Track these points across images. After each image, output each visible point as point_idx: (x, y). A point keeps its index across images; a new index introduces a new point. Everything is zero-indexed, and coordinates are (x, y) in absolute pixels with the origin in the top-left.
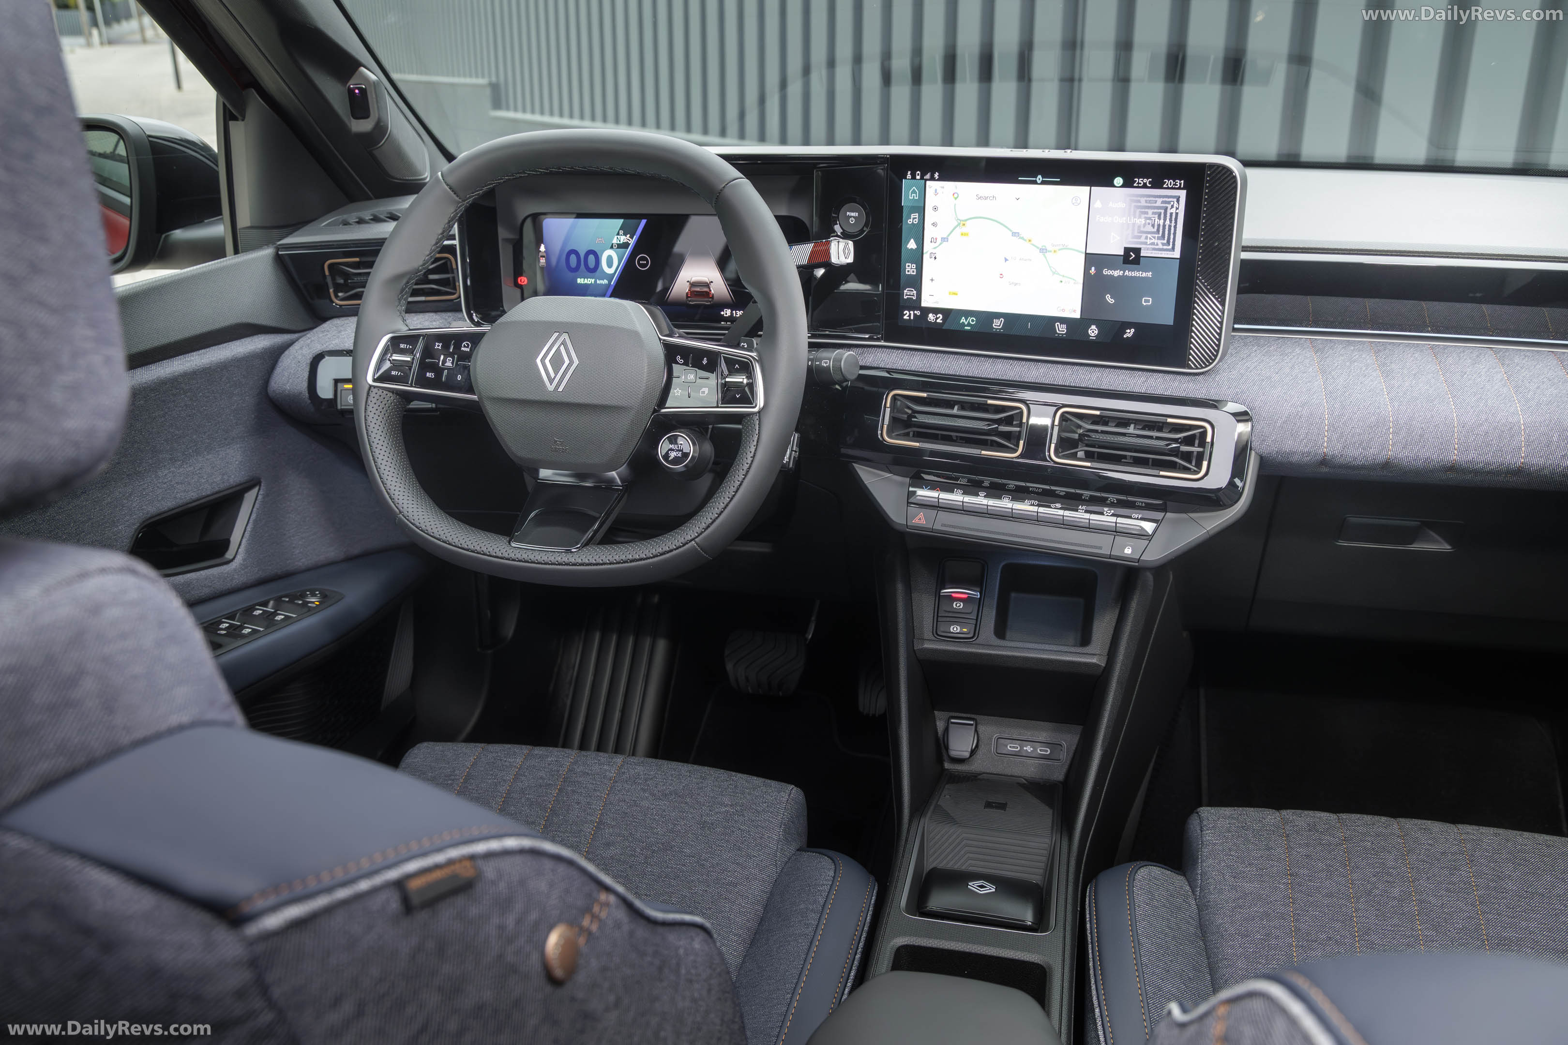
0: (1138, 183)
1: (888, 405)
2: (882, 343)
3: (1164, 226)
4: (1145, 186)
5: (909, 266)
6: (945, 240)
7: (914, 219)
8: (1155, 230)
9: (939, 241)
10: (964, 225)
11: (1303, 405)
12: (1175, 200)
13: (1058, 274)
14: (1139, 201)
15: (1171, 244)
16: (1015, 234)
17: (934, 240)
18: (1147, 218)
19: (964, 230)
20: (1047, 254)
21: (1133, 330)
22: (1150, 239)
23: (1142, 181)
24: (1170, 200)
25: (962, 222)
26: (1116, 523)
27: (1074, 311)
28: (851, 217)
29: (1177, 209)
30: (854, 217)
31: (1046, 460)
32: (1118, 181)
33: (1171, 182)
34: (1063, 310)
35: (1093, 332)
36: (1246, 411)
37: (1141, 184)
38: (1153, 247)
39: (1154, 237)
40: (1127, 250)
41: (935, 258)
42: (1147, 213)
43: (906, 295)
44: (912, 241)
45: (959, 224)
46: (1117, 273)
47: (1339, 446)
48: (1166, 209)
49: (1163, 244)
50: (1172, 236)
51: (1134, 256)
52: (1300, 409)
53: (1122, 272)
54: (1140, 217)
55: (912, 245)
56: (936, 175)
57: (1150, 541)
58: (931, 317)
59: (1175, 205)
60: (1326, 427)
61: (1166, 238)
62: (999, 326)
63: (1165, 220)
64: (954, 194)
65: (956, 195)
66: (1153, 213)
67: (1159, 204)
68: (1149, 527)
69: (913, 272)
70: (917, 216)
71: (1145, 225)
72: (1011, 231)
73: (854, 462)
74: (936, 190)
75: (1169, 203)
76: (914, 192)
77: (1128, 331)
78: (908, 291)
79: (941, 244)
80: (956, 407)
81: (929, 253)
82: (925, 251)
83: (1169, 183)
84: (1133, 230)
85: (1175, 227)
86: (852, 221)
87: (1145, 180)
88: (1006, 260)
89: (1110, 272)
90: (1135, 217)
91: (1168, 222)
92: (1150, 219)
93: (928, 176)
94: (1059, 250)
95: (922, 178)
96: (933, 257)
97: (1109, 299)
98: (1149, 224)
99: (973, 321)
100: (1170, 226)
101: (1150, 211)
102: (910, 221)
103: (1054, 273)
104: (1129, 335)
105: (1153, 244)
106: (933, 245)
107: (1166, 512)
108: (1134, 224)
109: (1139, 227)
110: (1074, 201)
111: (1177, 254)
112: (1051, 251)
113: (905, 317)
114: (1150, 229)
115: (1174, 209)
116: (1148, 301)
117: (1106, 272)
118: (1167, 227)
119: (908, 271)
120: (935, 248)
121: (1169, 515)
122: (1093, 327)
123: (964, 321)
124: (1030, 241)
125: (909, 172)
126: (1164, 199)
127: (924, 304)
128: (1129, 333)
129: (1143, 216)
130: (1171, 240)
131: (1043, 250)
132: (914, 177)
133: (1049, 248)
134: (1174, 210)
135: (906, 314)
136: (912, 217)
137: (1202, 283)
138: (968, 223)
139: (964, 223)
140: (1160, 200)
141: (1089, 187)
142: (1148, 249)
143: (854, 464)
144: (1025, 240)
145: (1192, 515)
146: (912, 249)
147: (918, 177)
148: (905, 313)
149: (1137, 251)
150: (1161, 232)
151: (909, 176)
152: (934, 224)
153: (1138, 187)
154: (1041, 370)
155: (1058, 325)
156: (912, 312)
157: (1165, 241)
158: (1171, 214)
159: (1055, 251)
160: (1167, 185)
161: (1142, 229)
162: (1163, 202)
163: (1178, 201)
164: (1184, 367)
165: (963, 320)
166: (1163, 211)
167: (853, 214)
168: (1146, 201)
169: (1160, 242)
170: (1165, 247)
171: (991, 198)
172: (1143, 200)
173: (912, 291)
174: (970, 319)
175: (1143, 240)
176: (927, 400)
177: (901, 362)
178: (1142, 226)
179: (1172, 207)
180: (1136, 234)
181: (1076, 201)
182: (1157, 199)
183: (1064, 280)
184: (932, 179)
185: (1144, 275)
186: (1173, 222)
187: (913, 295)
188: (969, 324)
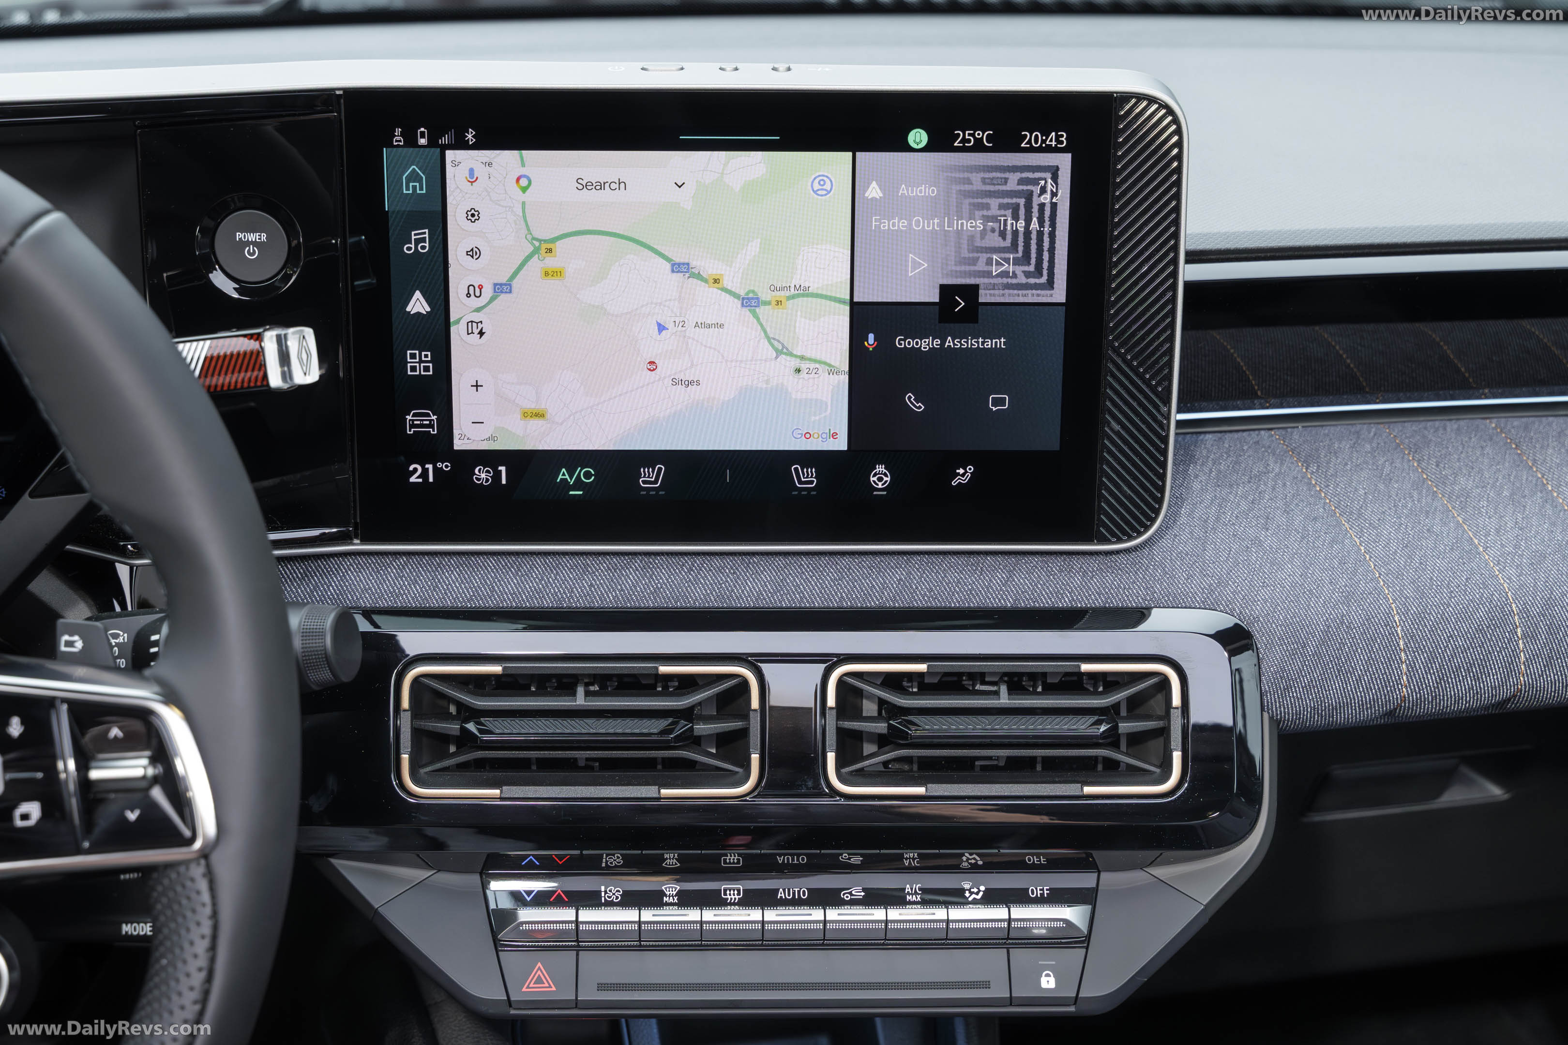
0: (964, 140)
1: (405, 703)
2: (357, 546)
3: (1027, 233)
4: (979, 147)
5: (413, 356)
6: (502, 288)
7: (417, 242)
8: (1008, 243)
9: (488, 292)
10: (550, 250)
11: (1347, 598)
12: (1048, 176)
13: (791, 354)
14: (968, 181)
15: (1045, 272)
16: (678, 267)
17: (475, 291)
18: (986, 219)
19: (551, 262)
20: (761, 311)
21: (970, 469)
22: (998, 264)
23: (973, 135)
24: (1037, 175)
25: (544, 246)
26: (1010, 920)
27: (834, 435)
28: (248, 243)
29: (1054, 194)
30: (255, 244)
31: (822, 795)
32: (918, 137)
33: (1037, 136)
34: (808, 435)
35: (880, 479)
36: (1236, 625)
37: (969, 141)
38: (1005, 280)
39: (1007, 260)
40: (946, 290)
41: (481, 333)
42: (987, 207)
43: (412, 426)
44: (418, 294)
45: (536, 251)
46: (926, 344)
47: (1431, 680)
48: (1029, 197)
49: (1027, 274)
50: (1046, 256)
51: (963, 304)
52: (1344, 609)
53: (938, 341)
54: (971, 217)
55: (418, 304)
56: (470, 136)
57: (1087, 948)
58: (482, 475)
59: (1049, 187)
60: (1401, 643)
61: (1033, 261)
62: (656, 482)
63: (1028, 221)
64: (518, 180)
65: (523, 182)
66: (1002, 207)
67: (1013, 183)
68: (1073, 914)
69: (426, 369)
70: (427, 235)
71: (983, 233)
72: (667, 259)
73: (333, 855)
74: (471, 171)
75: (1035, 182)
76: (414, 177)
77: (961, 471)
78: (415, 415)
79: (492, 299)
80: (580, 690)
81: (463, 323)
82: (453, 317)
83: (1031, 137)
84: (958, 247)
85: (1052, 235)
86: (252, 254)
87: (979, 134)
88: (661, 328)
89: (911, 343)
90: (960, 217)
91: (1034, 225)
92: (995, 219)
93: (445, 140)
94: (789, 298)
95: (432, 143)
96: (476, 331)
97: (914, 403)
98: (993, 230)
99: (587, 475)
100: (1040, 234)
101: (994, 203)
102: (409, 249)
103: (779, 353)
104: (965, 480)
105: (1005, 274)
106: (474, 302)
107: (1099, 872)
108: (959, 233)
109: (971, 238)
110: (816, 186)
111: (1059, 294)
112: (768, 303)
113: (413, 479)
114: (996, 241)
115: (1048, 196)
116: (1001, 402)
117: (901, 343)
118: (1034, 236)
119: (413, 369)
120: (478, 310)
121: (1108, 878)
122: (880, 468)
123: (567, 477)
124: (716, 281)
125: (398, 131)
126: (1025, 175)
127: (459, 444)
128: (964, 475)
129: (979, 213)
130: (1045, 265)
131: (750, 302)
132: (410, 141)
133: (765, 295)
134: (1046, 198)
135: (415, 470)
136: (413, 237)
137: (1119, 354)
138: (559, 246)
139: (549, 246)
140: (1014, 177)
141: (850, 154)
142: (994, 287)
143: (335, 861)
144: (706, 281)
145: (1161, 872)
146: (418, 314)
147: (423, 141)
148: (411, 468)
149: (971, 291)
150: (1021, 249)
151: (398, 139)
152: (474, 253)
153: (963, 149)
154: (765, 576)
155: (796, 469)
156: (430, 467)
157: (1032, 268)
158: (1042, 206)
159: (779, 303)
160: (1029, 142)
161: (978, 243)
162: (1021, 182)
163: (1055, 178)
164: (1088, 540)
165: (563, 474)
166: (1022, 202)
167: (252, 237)
168: (984, 181)
169: (1019, 270)
170: (1032, 281)
171: (613, 186)
172: (976, 178)
173: (428, 415)
174: (581, 472)
175: (981, 266)
176: (503, 679)
177: (416, 589)
178: (978, 238)
179: (1043, 190)
180: (965, 254)
181: (822, 187)
182: (1007, 175)
183: (804, 366)
184: (460, 144)
185: (989, 344)
186: (1047, 223)
187: (431, 426)
188: (579, 484)
